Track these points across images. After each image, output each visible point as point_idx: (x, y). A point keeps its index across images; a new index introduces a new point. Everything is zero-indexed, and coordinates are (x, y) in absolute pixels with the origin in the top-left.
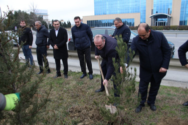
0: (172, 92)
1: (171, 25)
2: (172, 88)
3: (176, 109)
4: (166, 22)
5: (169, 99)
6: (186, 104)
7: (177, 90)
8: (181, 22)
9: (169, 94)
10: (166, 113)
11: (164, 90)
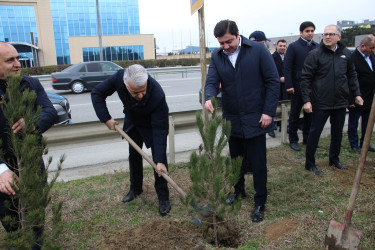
0: (95, 187)
1: (42, 65)
2: (93, 179)
3: (117, 214)
4: (32, 59)
5: (97, 200)
6: (128, 198)
7: (102, 179)
8: (59, 59)
9: (93, 192)
10: (104, 228)
11: (79, 188)
